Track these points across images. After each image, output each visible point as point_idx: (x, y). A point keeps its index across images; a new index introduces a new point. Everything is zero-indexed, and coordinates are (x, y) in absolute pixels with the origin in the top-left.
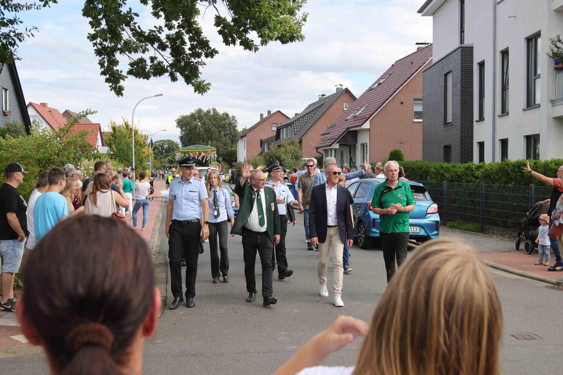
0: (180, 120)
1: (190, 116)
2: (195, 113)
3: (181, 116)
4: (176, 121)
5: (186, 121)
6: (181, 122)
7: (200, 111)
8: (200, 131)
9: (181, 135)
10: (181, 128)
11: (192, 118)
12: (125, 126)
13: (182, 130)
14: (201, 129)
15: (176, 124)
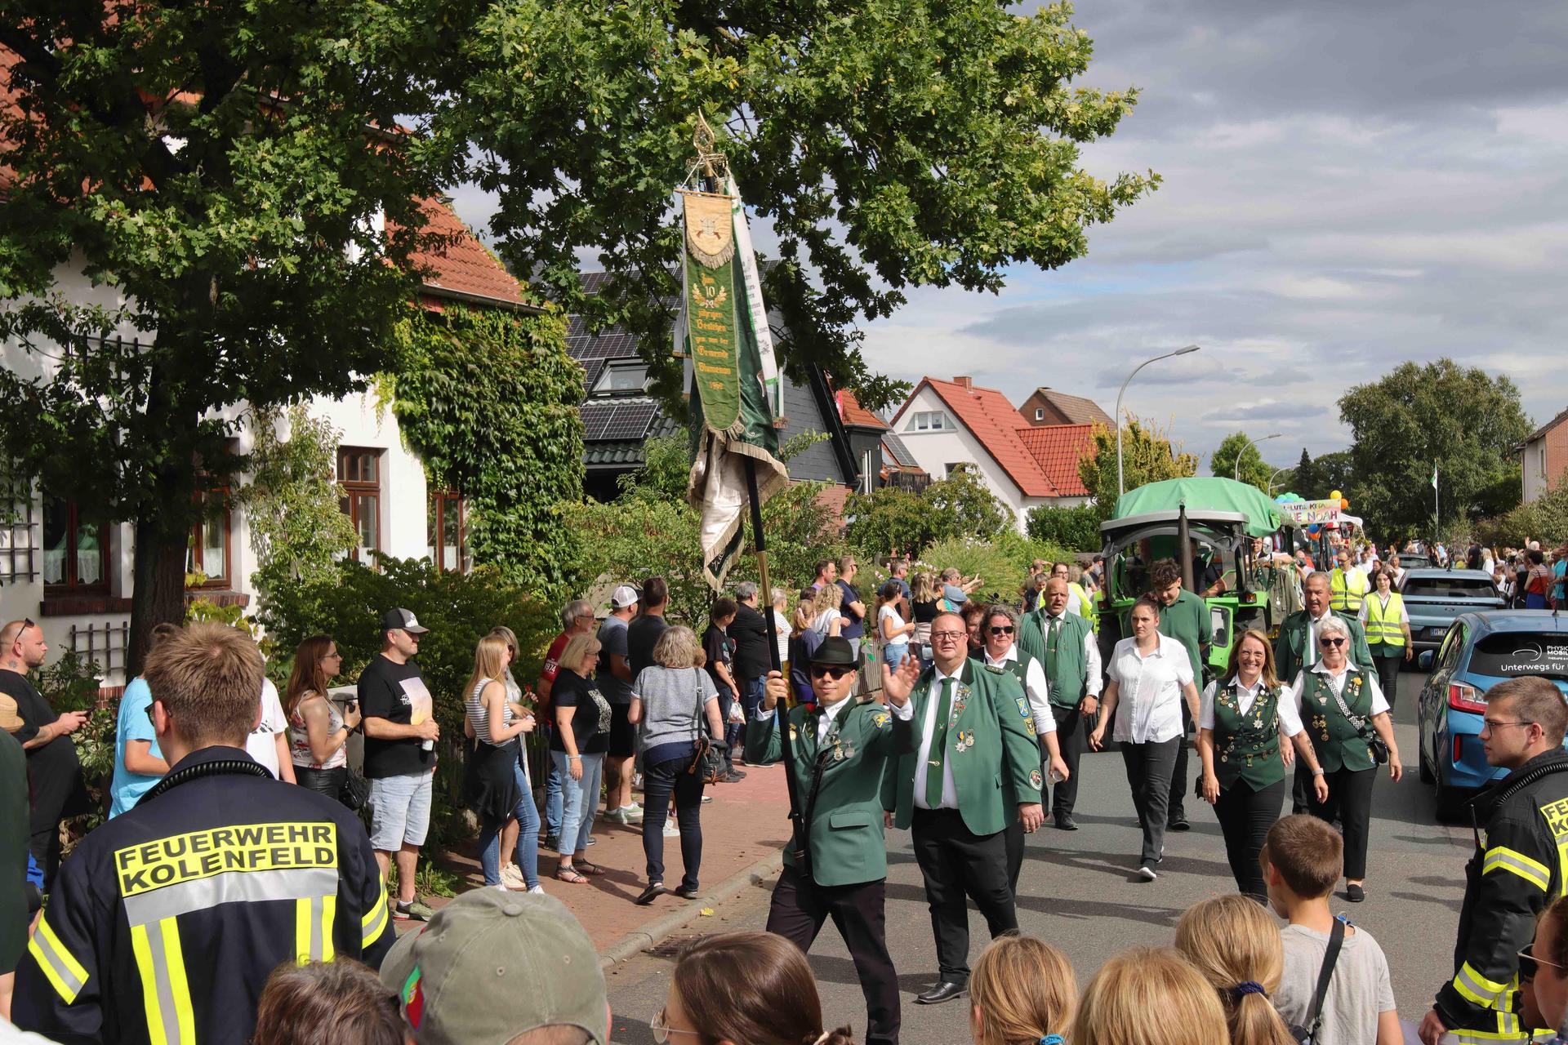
0: (1351, 398)
1: (1381, 387)
2: (1397, 377)
3: (1355, 388)
4: (1339, 403)
5: (1369, 402)
6: (1353, 404)
7: (1409, 370)
8: (1407, 430)
9: (1354, 442)
10: (1356, 423)
11: (1385, 393)
12: (1132, 436)
13: (1357, 428)
14: (1412, 425)
15: (1339, 412)
